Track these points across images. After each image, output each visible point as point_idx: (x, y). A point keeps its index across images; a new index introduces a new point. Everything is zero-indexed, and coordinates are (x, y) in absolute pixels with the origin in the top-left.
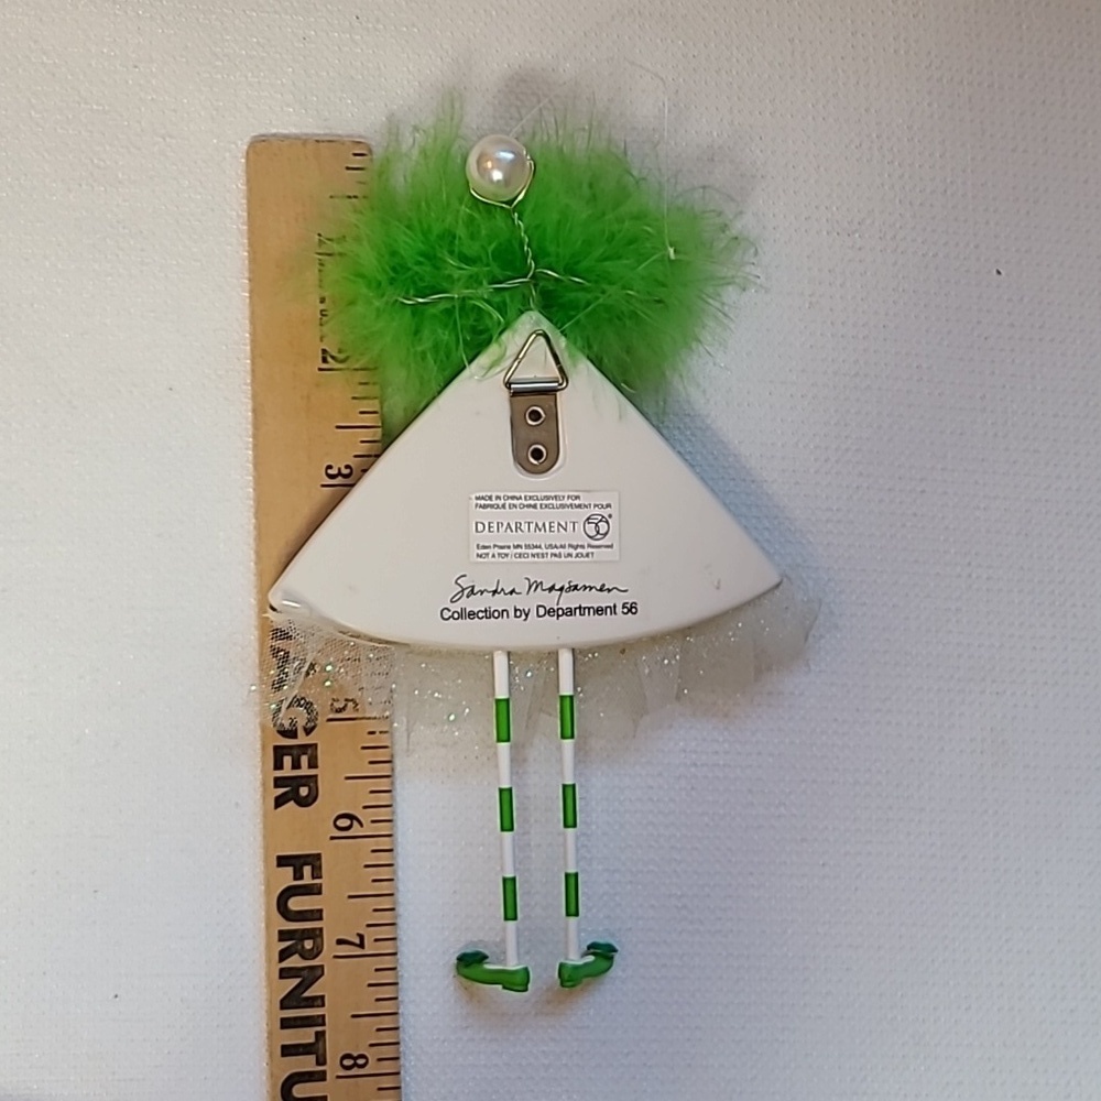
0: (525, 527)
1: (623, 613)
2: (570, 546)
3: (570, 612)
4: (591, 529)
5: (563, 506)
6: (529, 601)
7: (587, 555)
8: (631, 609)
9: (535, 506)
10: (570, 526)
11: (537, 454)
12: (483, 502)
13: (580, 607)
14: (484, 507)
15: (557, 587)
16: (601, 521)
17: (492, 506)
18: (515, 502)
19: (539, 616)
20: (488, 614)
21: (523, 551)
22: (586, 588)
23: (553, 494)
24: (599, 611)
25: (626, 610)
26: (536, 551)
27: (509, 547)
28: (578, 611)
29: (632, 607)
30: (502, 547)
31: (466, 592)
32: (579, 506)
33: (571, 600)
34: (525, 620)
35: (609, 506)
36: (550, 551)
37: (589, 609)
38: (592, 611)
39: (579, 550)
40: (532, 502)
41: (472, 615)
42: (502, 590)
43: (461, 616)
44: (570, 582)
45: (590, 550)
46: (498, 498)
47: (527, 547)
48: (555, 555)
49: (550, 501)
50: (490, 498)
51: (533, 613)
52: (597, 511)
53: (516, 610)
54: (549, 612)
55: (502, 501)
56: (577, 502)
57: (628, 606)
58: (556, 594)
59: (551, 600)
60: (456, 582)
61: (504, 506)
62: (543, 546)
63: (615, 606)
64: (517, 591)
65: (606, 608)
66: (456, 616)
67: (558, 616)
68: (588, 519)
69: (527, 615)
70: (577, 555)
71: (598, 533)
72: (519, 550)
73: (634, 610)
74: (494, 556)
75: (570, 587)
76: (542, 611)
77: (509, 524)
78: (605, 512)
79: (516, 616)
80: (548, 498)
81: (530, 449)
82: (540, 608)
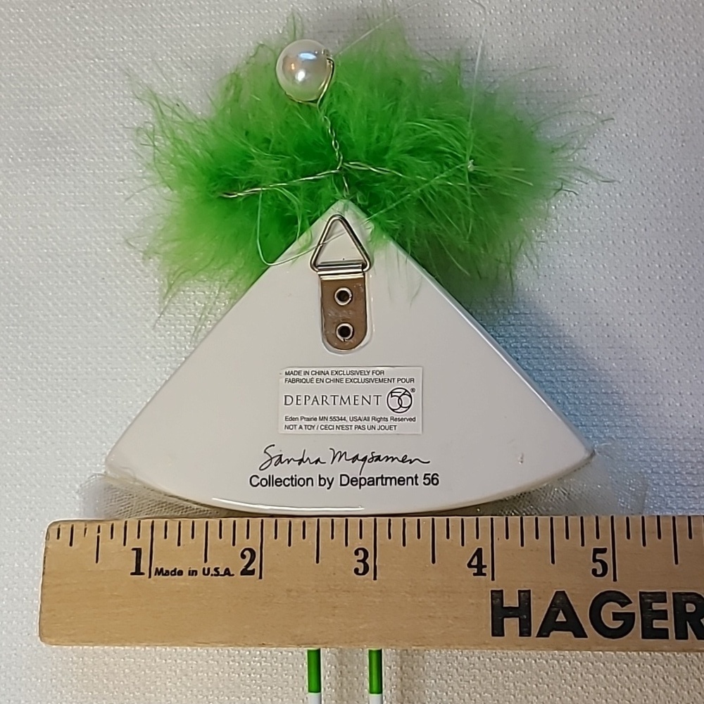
0: (330, 400)
1: (424, 483)
2: (374, 418)
3: (372, 482)
4: (394, 402)
5: (368, 381)
6: (333, 470)
7: (390, 427)
8: (432, 480)
9: (340, 381)
10: (374, 400)
11: (344, 332)
12: (292, 377)
13: (382, 478)
14: (293, 381)
15: (359, 458)
16: (404, 394)
17: (301, 381)
18: (322, 377)
19: (341, 485)
20: (294, 481)
21: (329, 423)
22: (388, 459)
23: (358, 369)
24: (401, 481)
25: (427, 481)
26: (341, 423)
27: (315, 419)
28: (380, 481)
29: (433, 479)
30: (308, 420)
31: (274, 461)
32: (383, 380)
33: (372, 470)
34: (328, 488)
35: (411, 380)
36: (354, 423)
37: (391, 479)
38: (393, 480)
39: (382, 423)
40: (338, 377)
41: (279, 482)
42: (308, 459)
43: (268, 483)
44: (372, 453)
45: (394, 423)
46: (306, 373)
47: (333, 419)
48: (359, 427)
49: (356, 376)
50: (299, 373)
51: (336, 483)
52: (400, 385)
53: (320, 479)
54: (352, 481)
55: (311, 376)
56: (381, 377)
57: (430, 477)
58: (359, 464)
59: (354, 470)
60: (265, 452)
61: (311, 380)
62: (348, 419)
63: (416, 477)
64: (321, 460)
65: (408, 478)
66: (264, 482)
67: (361, 485)
68: (391, 392)
69: (330, 484)
70: (380, 427)
71: (401, 406)
72: (324, 423)
73: (435, 481)
74: (301, 427)
75: (373, 458)
76: (345, 480)
77: (315, 397)
78: (408, 386)
79: (320, 485)
80: (352, 373)
81: (339, 327)
82: (343, 477)
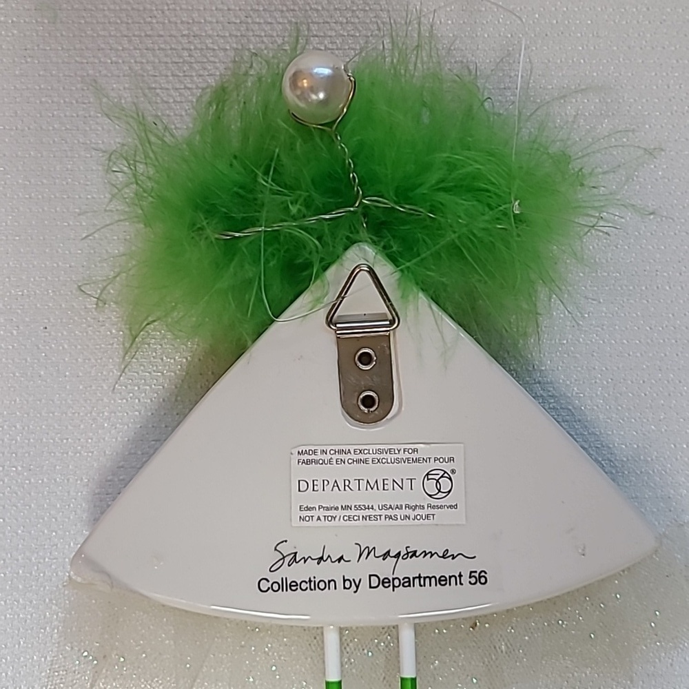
0: (354, 485)
1: (470, 582)
2: (407, 506)
3: (408, 582)
4: (431, 487)
5: (398, 461)
6: (359, 570)
7: (427, 517)
8: (479, 578)
9: (365, 461)
10: (407, 484)
11: (368, 402)
12: (306, 457)
13: (419, 577)
14: (307, 462)
15: (391, 555)
16: (442, 477)
17: (317, 462)
18: (343, 456)
19: (371, 587)
20: (313, 584)
21: (353, 513)
22: (426, 555)
23: (387, 447)
24: (442, 581)
25: (473, 580)
26: (367, 513)
27: (336, 509)
28: (417, 581)
29: (480, 577)
30: (328, 509)
31: (287, 560)
32: (417, 460)
33: (407, 568)
34: (355, 592)
35: (451, 459)
36: (384, 512)
37: (430, 578)
38: (433, 580)
39: (418, 511)
40: (362, 457)
41: (293, 586)
42: (329, 556)
43: (281, 587)
44: (407, 548)
45: (431, 511)
46: (323, 452)
47: (358, 508)
48: (390, 518)
49: (382, 456)
50: (315, 452)
51: (364, 584)
52: (438, 465)
53: (344, 581)
54: (383, 582)
55: (330, 456)
56: (415, 456)
57: (477, 575)
58: (390, 561)
59: (385, 569)
60: (276, 549)
61: (330, 461)
62: (376, 507)
63: (460, 576)
64: (344, 557)
65: (450, 577)
66: (276, 587)
67: (394, 586)
68: (428, 474)
69: (357, 587)
70: (415, 517)
71: (439, 491)
72: (348, 513)
73: (483, 580)
74: (319, 518)
75: (408, 553)
76: (375, 582)
77: (336, 481)
78: (448, 467)
79: (345, 588)
80: (380, 451)
81: (361, 397)
82: (372, 578)
